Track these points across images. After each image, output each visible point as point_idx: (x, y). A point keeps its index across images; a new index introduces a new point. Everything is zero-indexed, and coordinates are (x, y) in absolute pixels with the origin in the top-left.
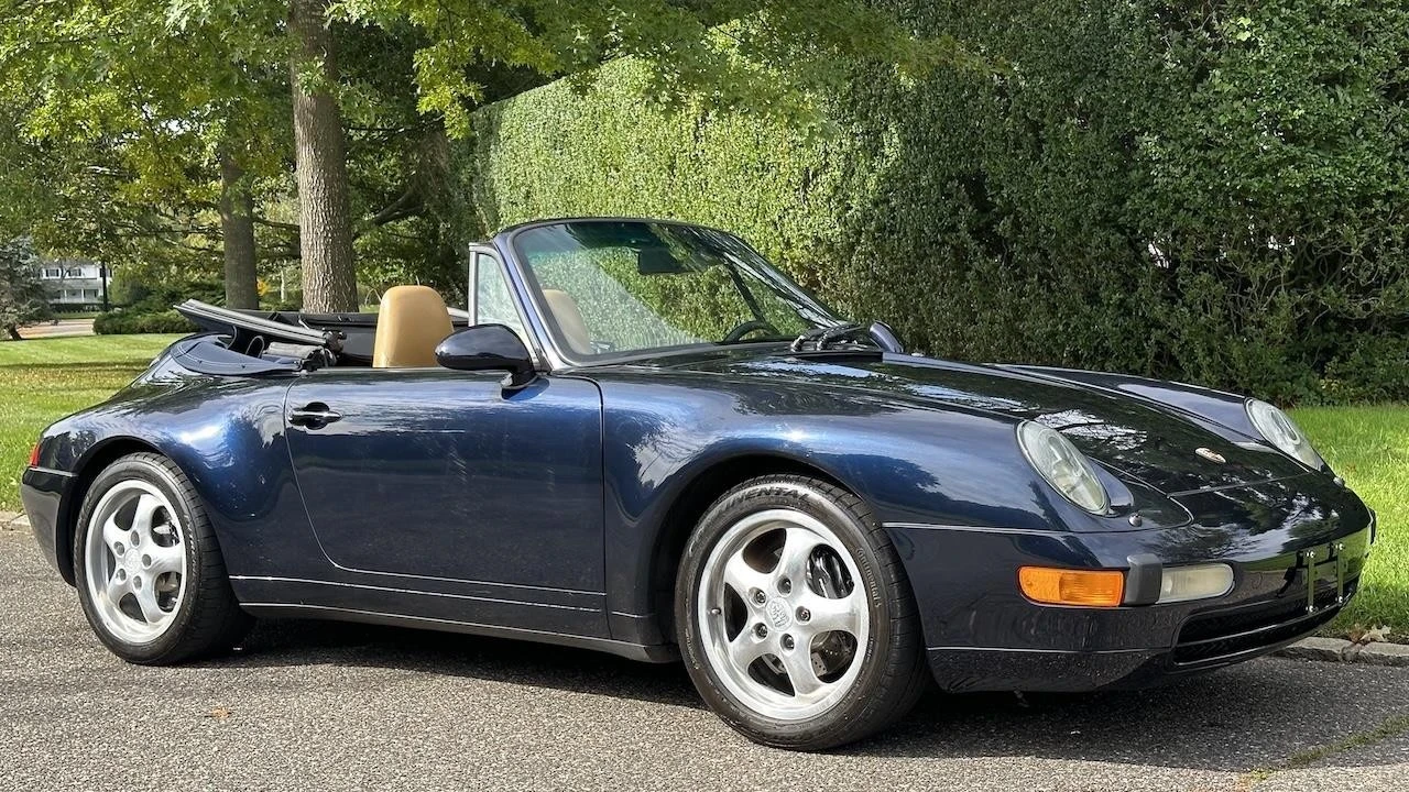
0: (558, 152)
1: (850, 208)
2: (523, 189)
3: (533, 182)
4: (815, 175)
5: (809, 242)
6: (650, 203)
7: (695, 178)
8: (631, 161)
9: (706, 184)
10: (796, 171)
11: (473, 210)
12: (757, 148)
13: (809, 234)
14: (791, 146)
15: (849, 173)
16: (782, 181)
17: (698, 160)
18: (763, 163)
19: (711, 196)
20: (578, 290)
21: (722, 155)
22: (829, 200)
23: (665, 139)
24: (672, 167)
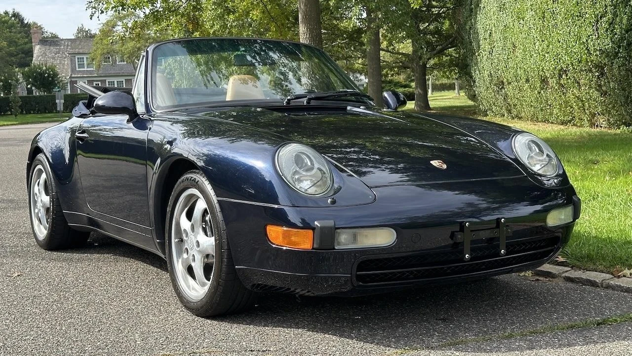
0: (501, 13)
1: (616, 34)
2: (489, 32)
3: (492, 28)
4: (601, 17)
5: (598, 53)
6: (535, 36)
7: (553, 22)
8: (529, 15)
9: (557, 25)
10: (593, 16)
11: (471, 42)
12: (578, 5)
13: (598, 49)
14: (591, 3)
15: (615, 15)
16: (587, 21)
17: (554, 13)
18: (580, 13)
19: (559, 31)
20: (510, 77)
21: (563, 10)
22: (607, 31)
23: (541, 3)
24: (544, 17)
